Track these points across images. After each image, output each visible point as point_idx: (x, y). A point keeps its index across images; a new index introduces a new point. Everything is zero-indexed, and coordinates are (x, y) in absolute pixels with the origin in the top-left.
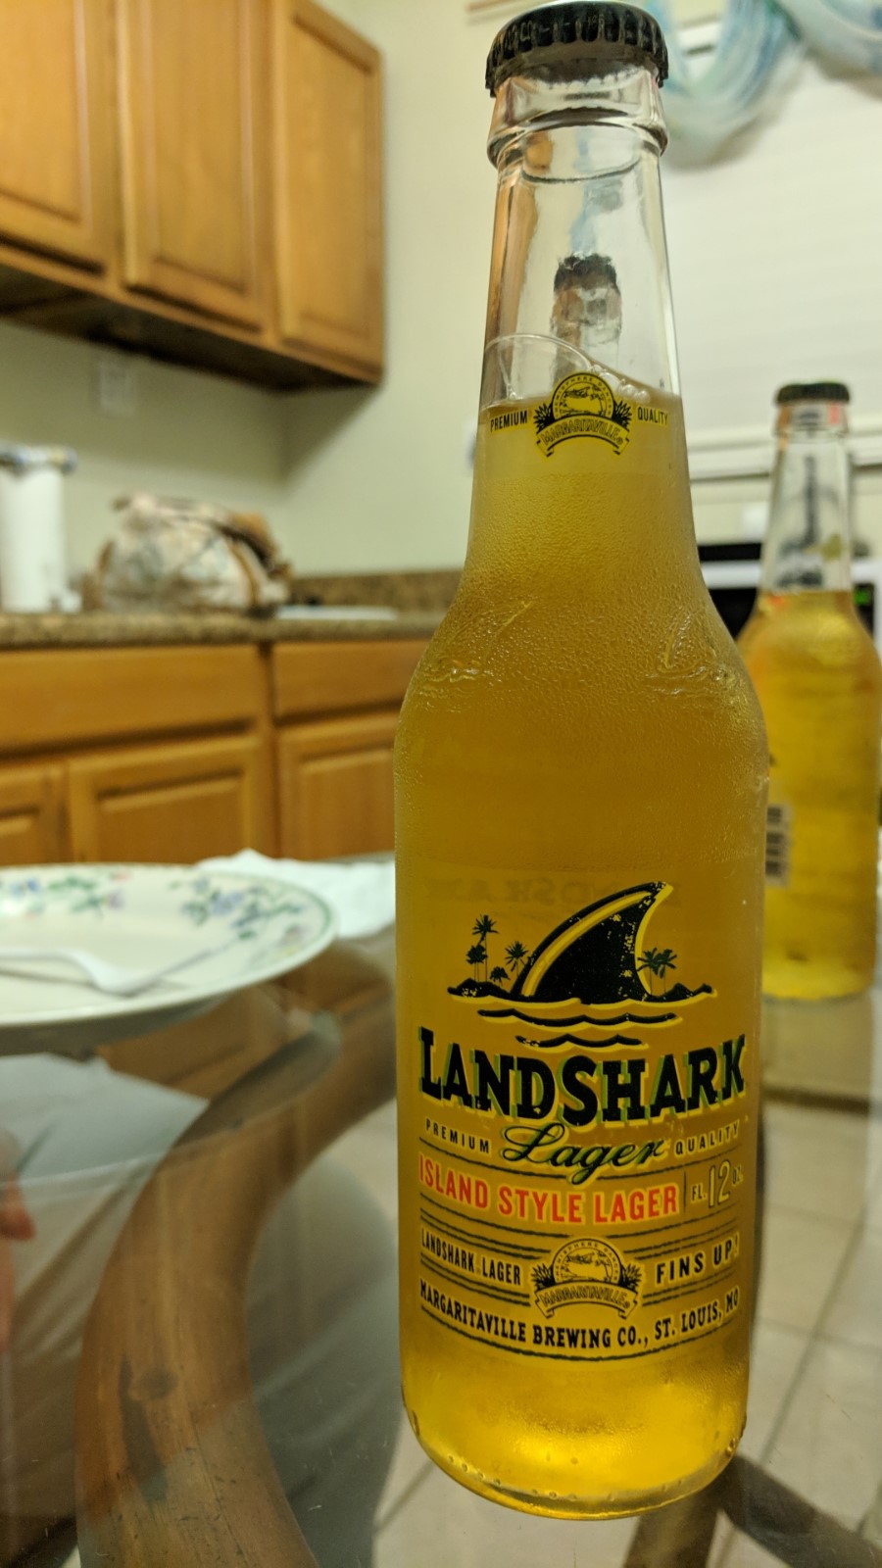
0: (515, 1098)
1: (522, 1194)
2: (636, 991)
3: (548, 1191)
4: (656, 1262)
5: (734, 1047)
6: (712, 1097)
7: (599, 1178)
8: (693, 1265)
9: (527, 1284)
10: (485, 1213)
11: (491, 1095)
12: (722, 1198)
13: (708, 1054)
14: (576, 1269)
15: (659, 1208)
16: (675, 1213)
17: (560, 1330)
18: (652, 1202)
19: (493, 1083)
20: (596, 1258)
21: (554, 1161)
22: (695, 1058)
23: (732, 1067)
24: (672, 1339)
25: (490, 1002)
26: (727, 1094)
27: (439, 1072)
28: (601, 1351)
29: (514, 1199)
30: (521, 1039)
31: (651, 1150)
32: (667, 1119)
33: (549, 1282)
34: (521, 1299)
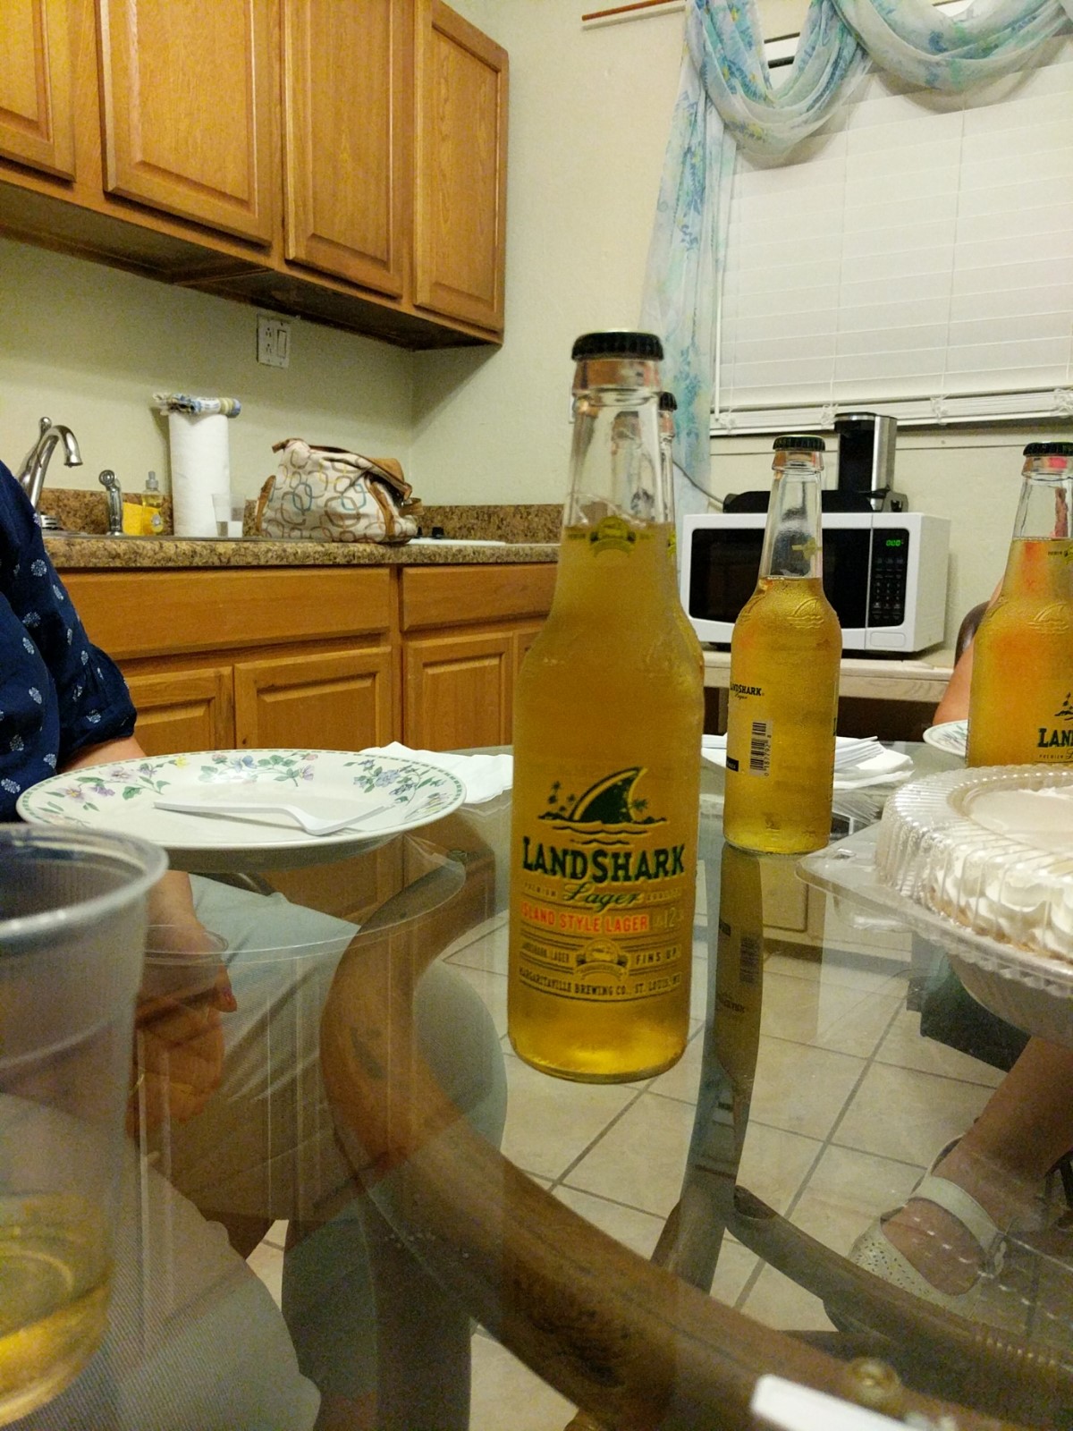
0: (568, 870)
1: (571, 917)
2: (628, 818)
3: (584, 916)
4: (636, 954)
5: (678, 850)
6: (666, 873)
7: (610, 910)
8: (655, 958)
9: (572, 963)
10: (553, 928)
11: (557, 868)
12: (672, 925)
13: (664, 852)
14: (597, 955)
15: (638, 926)
16: (645, 930)
17: (589, 986)
18: (635, 924)
19: (559, 862)
20: (606, 950)
21: (586, 900)
22: (658, 853)
23: (677, 860)
24: (644, 994)
25: (558, 822)
26: (674, 872)
27: (532, 859)
28: (607, 997)
29: (567, 919)
30: (572, 841)
31: (634, 897)
32: (643, 882)
33: (582, 962)
34: (568, 971)
